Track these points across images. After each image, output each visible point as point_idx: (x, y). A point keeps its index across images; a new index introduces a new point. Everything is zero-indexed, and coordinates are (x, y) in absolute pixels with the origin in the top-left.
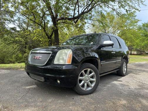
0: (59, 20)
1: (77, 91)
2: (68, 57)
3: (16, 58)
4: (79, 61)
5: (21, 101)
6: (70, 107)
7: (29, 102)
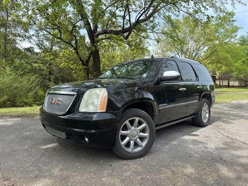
0: (100, 34)
1: (117, 153)
2: (101, 101)
3: (35, 97)
4: (119, 105)
5: (31, 169)
6: (104, 179)
7: (41, 171)
